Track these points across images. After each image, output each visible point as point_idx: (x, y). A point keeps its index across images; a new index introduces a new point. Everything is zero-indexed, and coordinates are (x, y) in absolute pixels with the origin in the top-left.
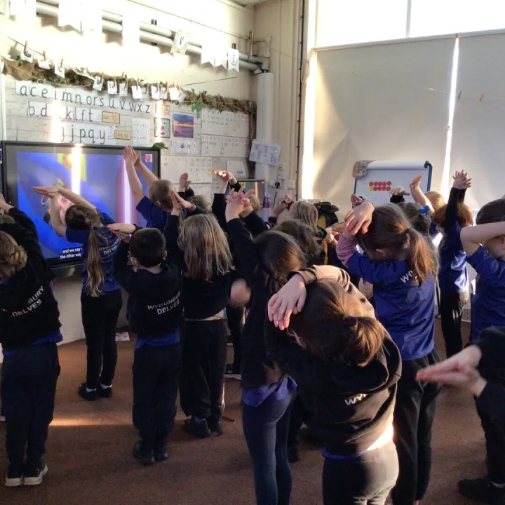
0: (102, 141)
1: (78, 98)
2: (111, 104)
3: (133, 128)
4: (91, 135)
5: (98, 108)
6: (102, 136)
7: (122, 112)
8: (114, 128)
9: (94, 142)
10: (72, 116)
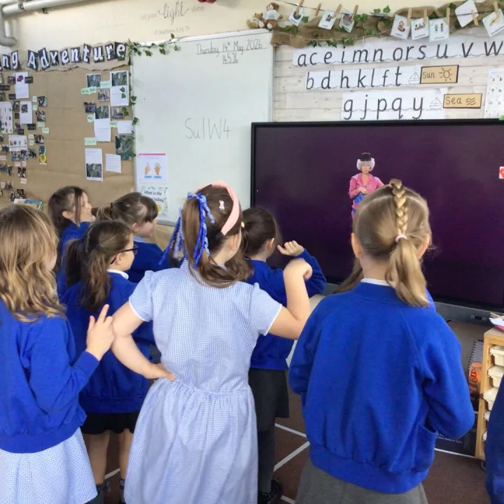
0: (416, 114)
1: (379, 53)
2: (441, 54)
3: (490, 87)
4: (396, 106)
5: (412, 64)
6: (418, 106)
7: (464, 62)
8: (444, 91)
9: (400, 117)
10: (366, 82)
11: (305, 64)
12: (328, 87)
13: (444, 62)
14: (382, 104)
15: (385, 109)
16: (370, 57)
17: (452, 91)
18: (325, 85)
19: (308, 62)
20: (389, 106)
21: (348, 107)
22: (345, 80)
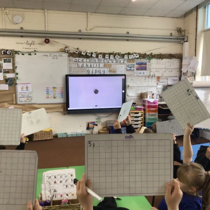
0: (104, 73)
1: (95, 61)
2: (108, 62)
3: (117, 68)
4: (99, 71)
5: (102, 63)
6: (104, 71)
7: (112, 64)
8: (109, 69)
9: (100, 73)
10: (92, 66)
11: (76, 61)
12: (83, 67)
13: (109, 63)
14: (96, 71)
15: (97, 72)
16: (93, 61)
17: (110, 69)
18: (82, 66)
19: (77, 61)
20: (98, 71)
21: (88, 71)
22: (87, 66)
